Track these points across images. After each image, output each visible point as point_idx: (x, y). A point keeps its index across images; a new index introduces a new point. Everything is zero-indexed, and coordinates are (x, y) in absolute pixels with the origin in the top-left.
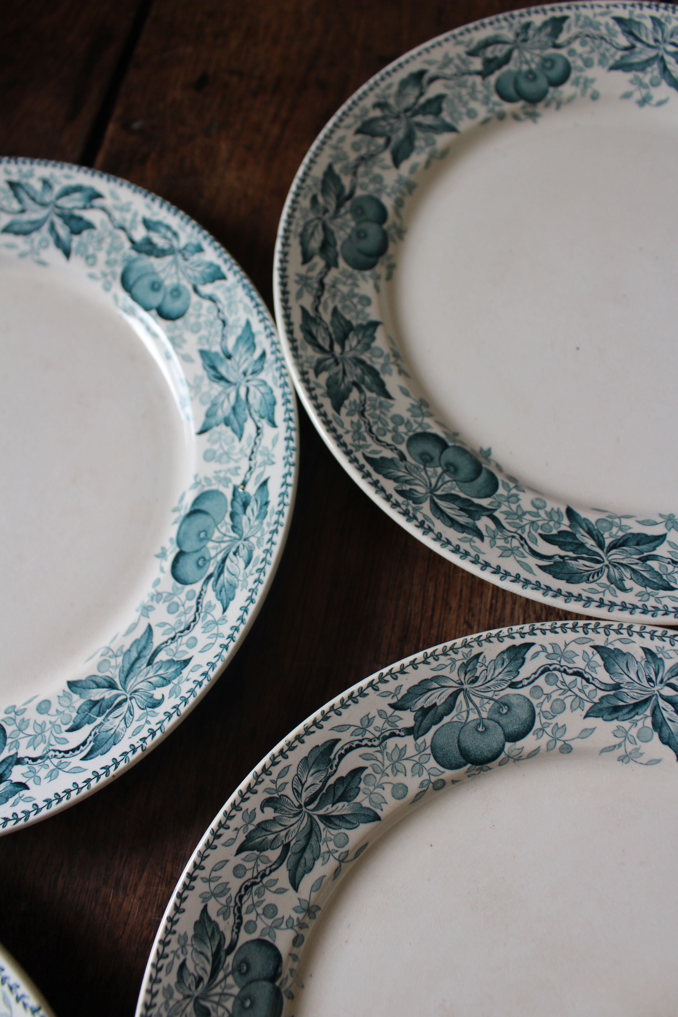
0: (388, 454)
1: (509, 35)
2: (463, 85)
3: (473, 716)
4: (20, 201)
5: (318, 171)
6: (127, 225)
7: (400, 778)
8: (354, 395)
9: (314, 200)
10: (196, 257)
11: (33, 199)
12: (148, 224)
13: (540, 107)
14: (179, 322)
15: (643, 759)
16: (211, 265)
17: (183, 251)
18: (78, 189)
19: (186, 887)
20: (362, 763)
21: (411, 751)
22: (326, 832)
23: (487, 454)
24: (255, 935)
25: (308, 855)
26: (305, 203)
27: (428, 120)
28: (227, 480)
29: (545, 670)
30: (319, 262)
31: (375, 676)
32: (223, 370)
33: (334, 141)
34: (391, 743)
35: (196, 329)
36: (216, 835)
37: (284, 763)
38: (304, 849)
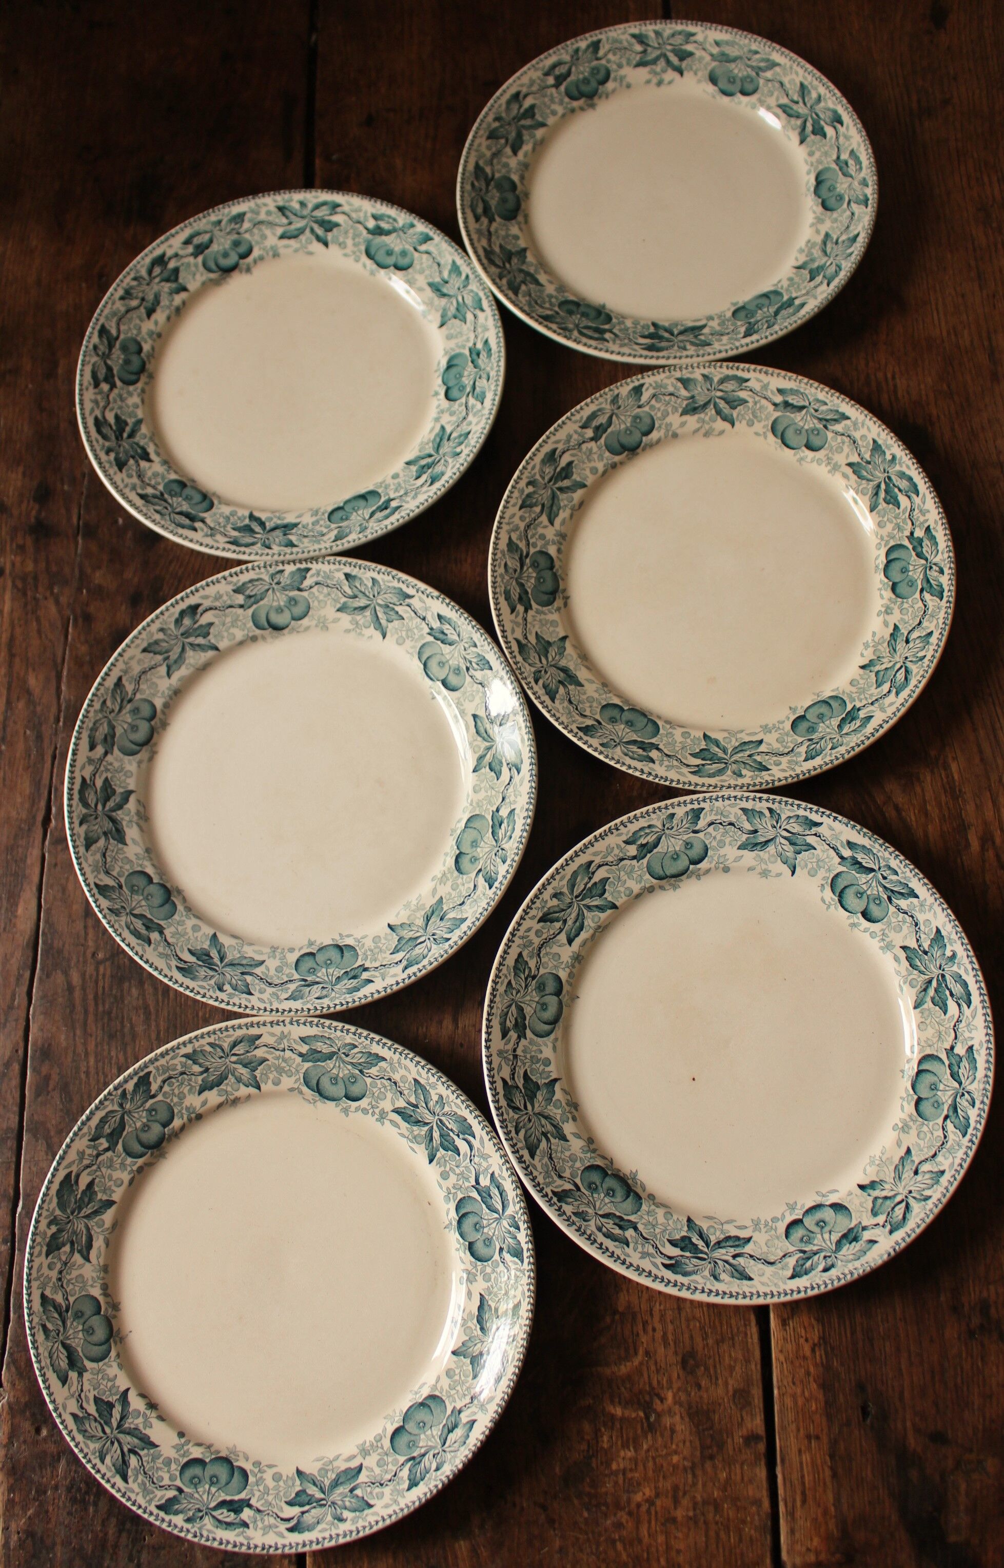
0: (549, 313)
1: (566, 58)
2: (544, 96)
3: (623, 426)
4: (287, 217)
5: (471, 167)
6: (362, 220)
7: (592, 464)
8: (523, 287)
9: (473, 185)
10: (411, 231)
11: (295, 215)
12: (375, 217)
13: (596, 100)
14: (410, 270)
15: (716, 433)
16: (422, 233)
17: (403, 229)
18: (324, 204)
19: (498, 528)
20: (571, 459)
21: (595, 449)
22: (562, 496)
23: (604, 306)
24: (538, 549)
25: (555, 508)
26: (468, 187)
27: (528, 122)
28: (464, 347)
29: (654, 396)
30: (485, 220)
31: (569, 414)
32: (445, 290)
33: (475, 147)
34: (584, 446)
35: (422, 272)
36: (507, 502)
37: (532, 463)
38: (552, 506)
